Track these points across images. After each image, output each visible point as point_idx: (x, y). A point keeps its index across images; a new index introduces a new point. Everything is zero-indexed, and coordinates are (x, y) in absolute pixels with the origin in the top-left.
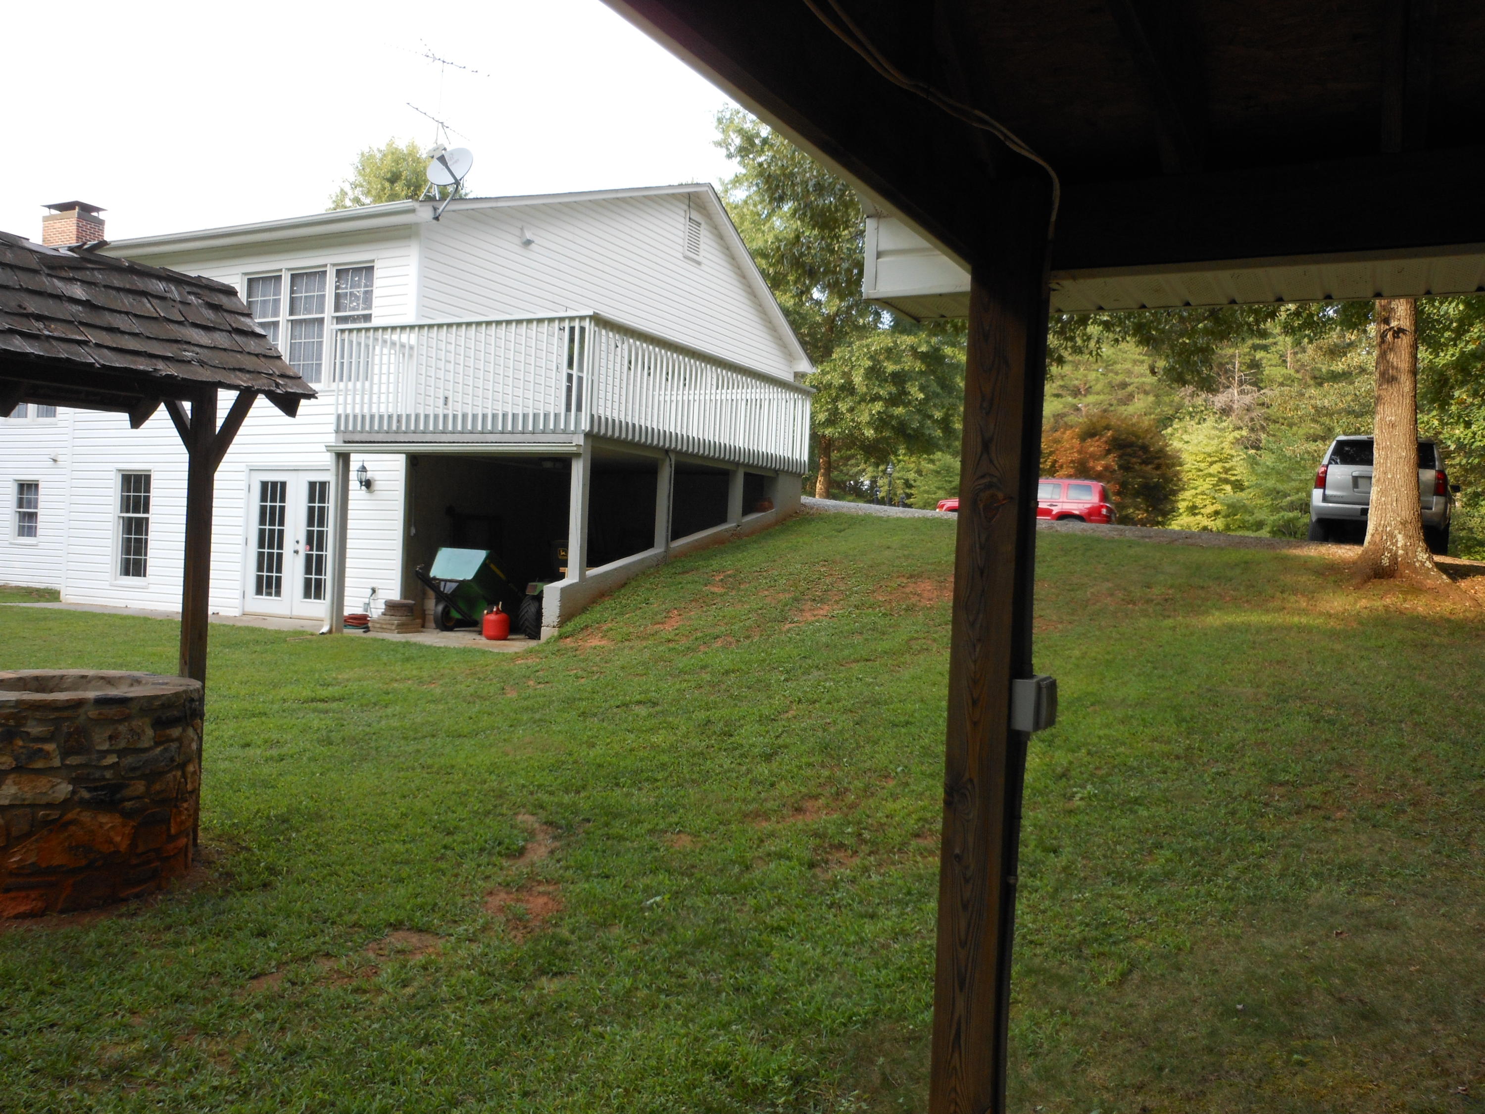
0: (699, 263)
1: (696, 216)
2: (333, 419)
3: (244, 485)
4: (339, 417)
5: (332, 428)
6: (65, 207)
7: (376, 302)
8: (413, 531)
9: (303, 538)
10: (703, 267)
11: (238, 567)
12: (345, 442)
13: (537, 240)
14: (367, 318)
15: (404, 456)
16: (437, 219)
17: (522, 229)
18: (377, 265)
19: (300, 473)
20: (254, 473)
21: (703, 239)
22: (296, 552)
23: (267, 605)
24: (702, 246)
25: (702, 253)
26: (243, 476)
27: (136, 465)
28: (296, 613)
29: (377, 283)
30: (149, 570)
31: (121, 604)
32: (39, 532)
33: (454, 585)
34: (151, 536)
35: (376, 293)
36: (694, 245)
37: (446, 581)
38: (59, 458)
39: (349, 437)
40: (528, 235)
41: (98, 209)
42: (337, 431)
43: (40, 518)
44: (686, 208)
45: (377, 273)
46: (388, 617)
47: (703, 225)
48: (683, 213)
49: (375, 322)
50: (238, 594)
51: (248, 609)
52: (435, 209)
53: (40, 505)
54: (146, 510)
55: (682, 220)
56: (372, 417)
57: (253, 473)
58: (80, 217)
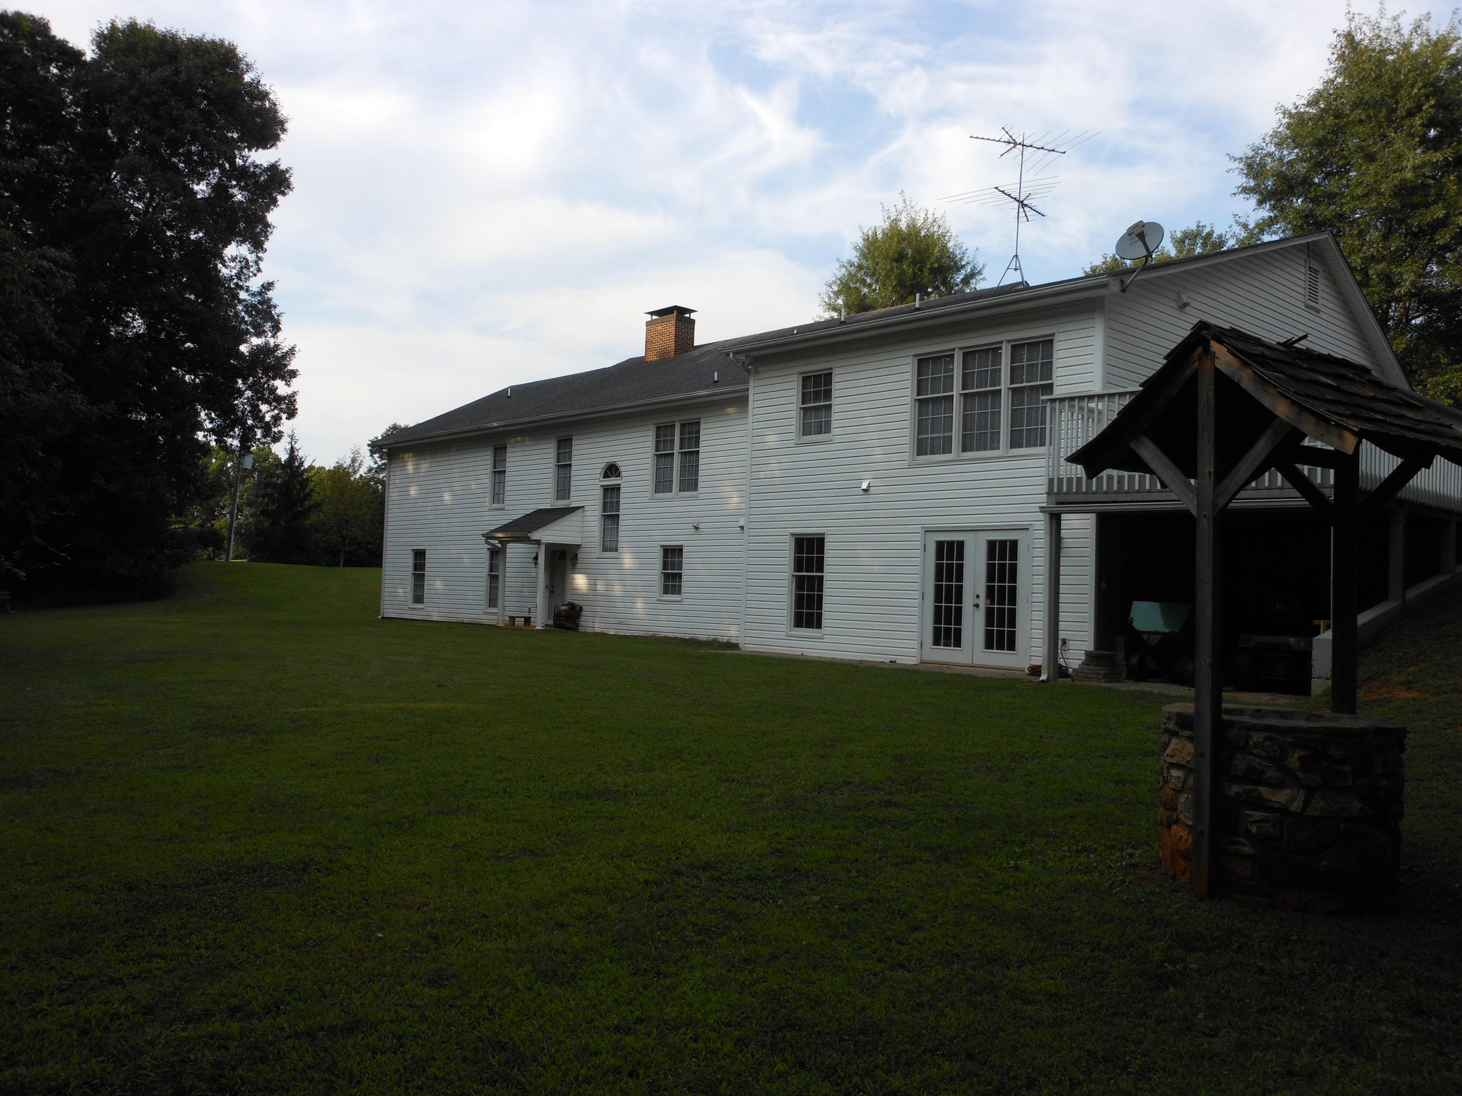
0: (1318, 311)
1: (1315, 265)
2: (1044, 481)
3: (919, 545)
4: (1051, 481)
5: (1044, 489)
6: (661, 313)
7: (1056, 372)
8: (1104, 585)
9: (982, 591)
10: (1322, 315)
11: (915, 619)
12: (1058, 503)
13: (1193, 304)
14: (1049, 388)
15: (1094, 515)
16: (1124, 291)
17: (1178, 293)
18: (1056, 339)
19: (978, 533)
20: (929, 535)
21: (1321, 287)
22: (977, 606)
23: (946, 655)
24: (1321, 294)
25: (1321, 301)
26: (918, 537)
27: (811, 529)
28: (976, 662)
29: (1057, 354)
30: (824, 623)
31: (797, 652)
32: (683, 590)
33: (1158, 638)
34: (826, 591)
35: (1056, 363)
36: (1313, 296)
37: (1149, 633)
38: (701, 526)
39: (1062, 498)
40: (1185, 299)
41: (690, 311)
42: (1050, 493)
43: (684, 578)
44: (1305, 257)
45: (1057, 346)
46: (1092, 667)
47: (1321, 274)
48: (1303, 263)
49: (1058, 392)
50: (916, 644)
51: (925, 658)
52: (1122, 282)
53: (684, 566)
54: (821, 569)
55: (1303, 270)
56: (1060, 480)
57: (927, 533)
58: (678, 319)
